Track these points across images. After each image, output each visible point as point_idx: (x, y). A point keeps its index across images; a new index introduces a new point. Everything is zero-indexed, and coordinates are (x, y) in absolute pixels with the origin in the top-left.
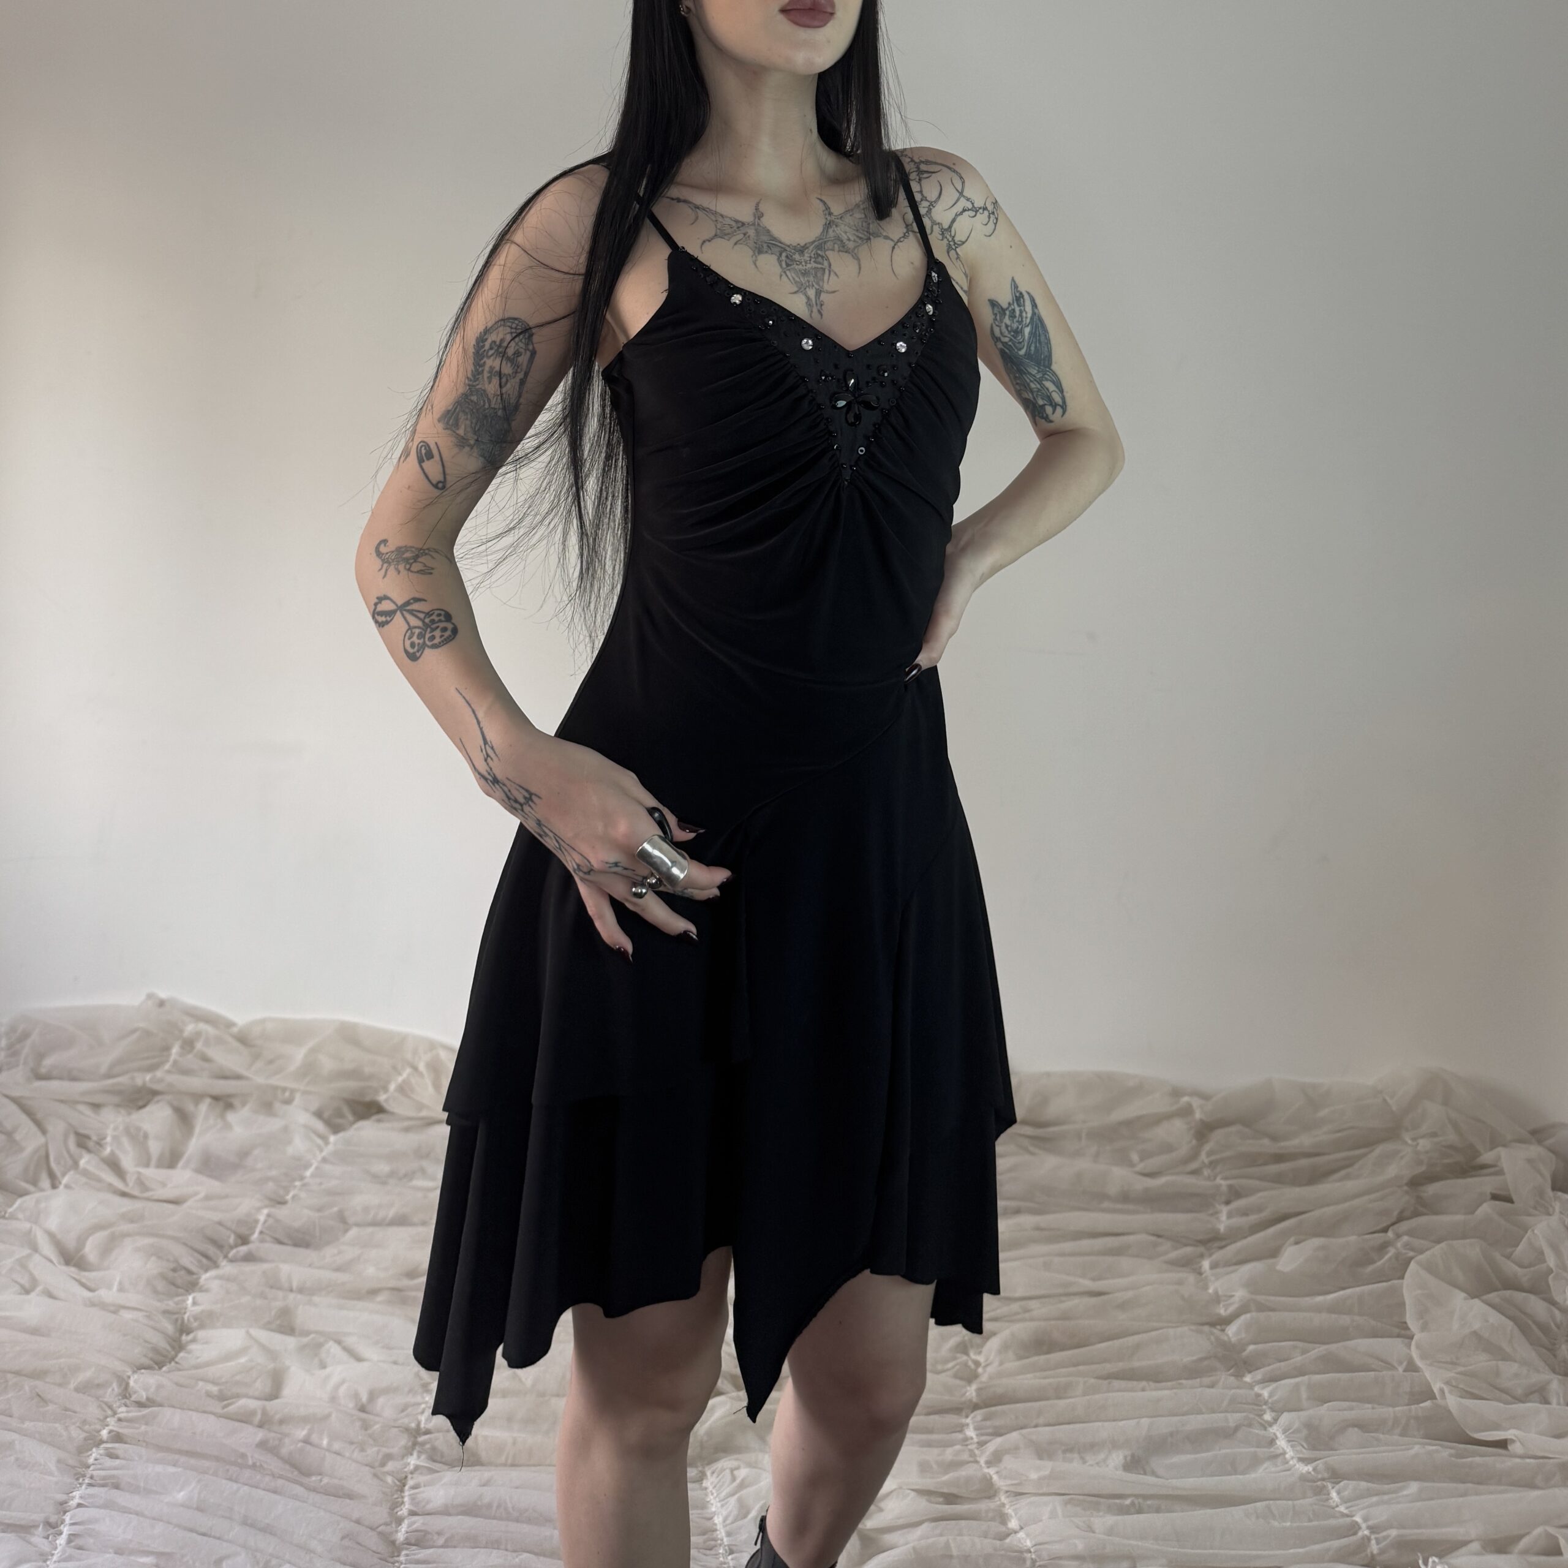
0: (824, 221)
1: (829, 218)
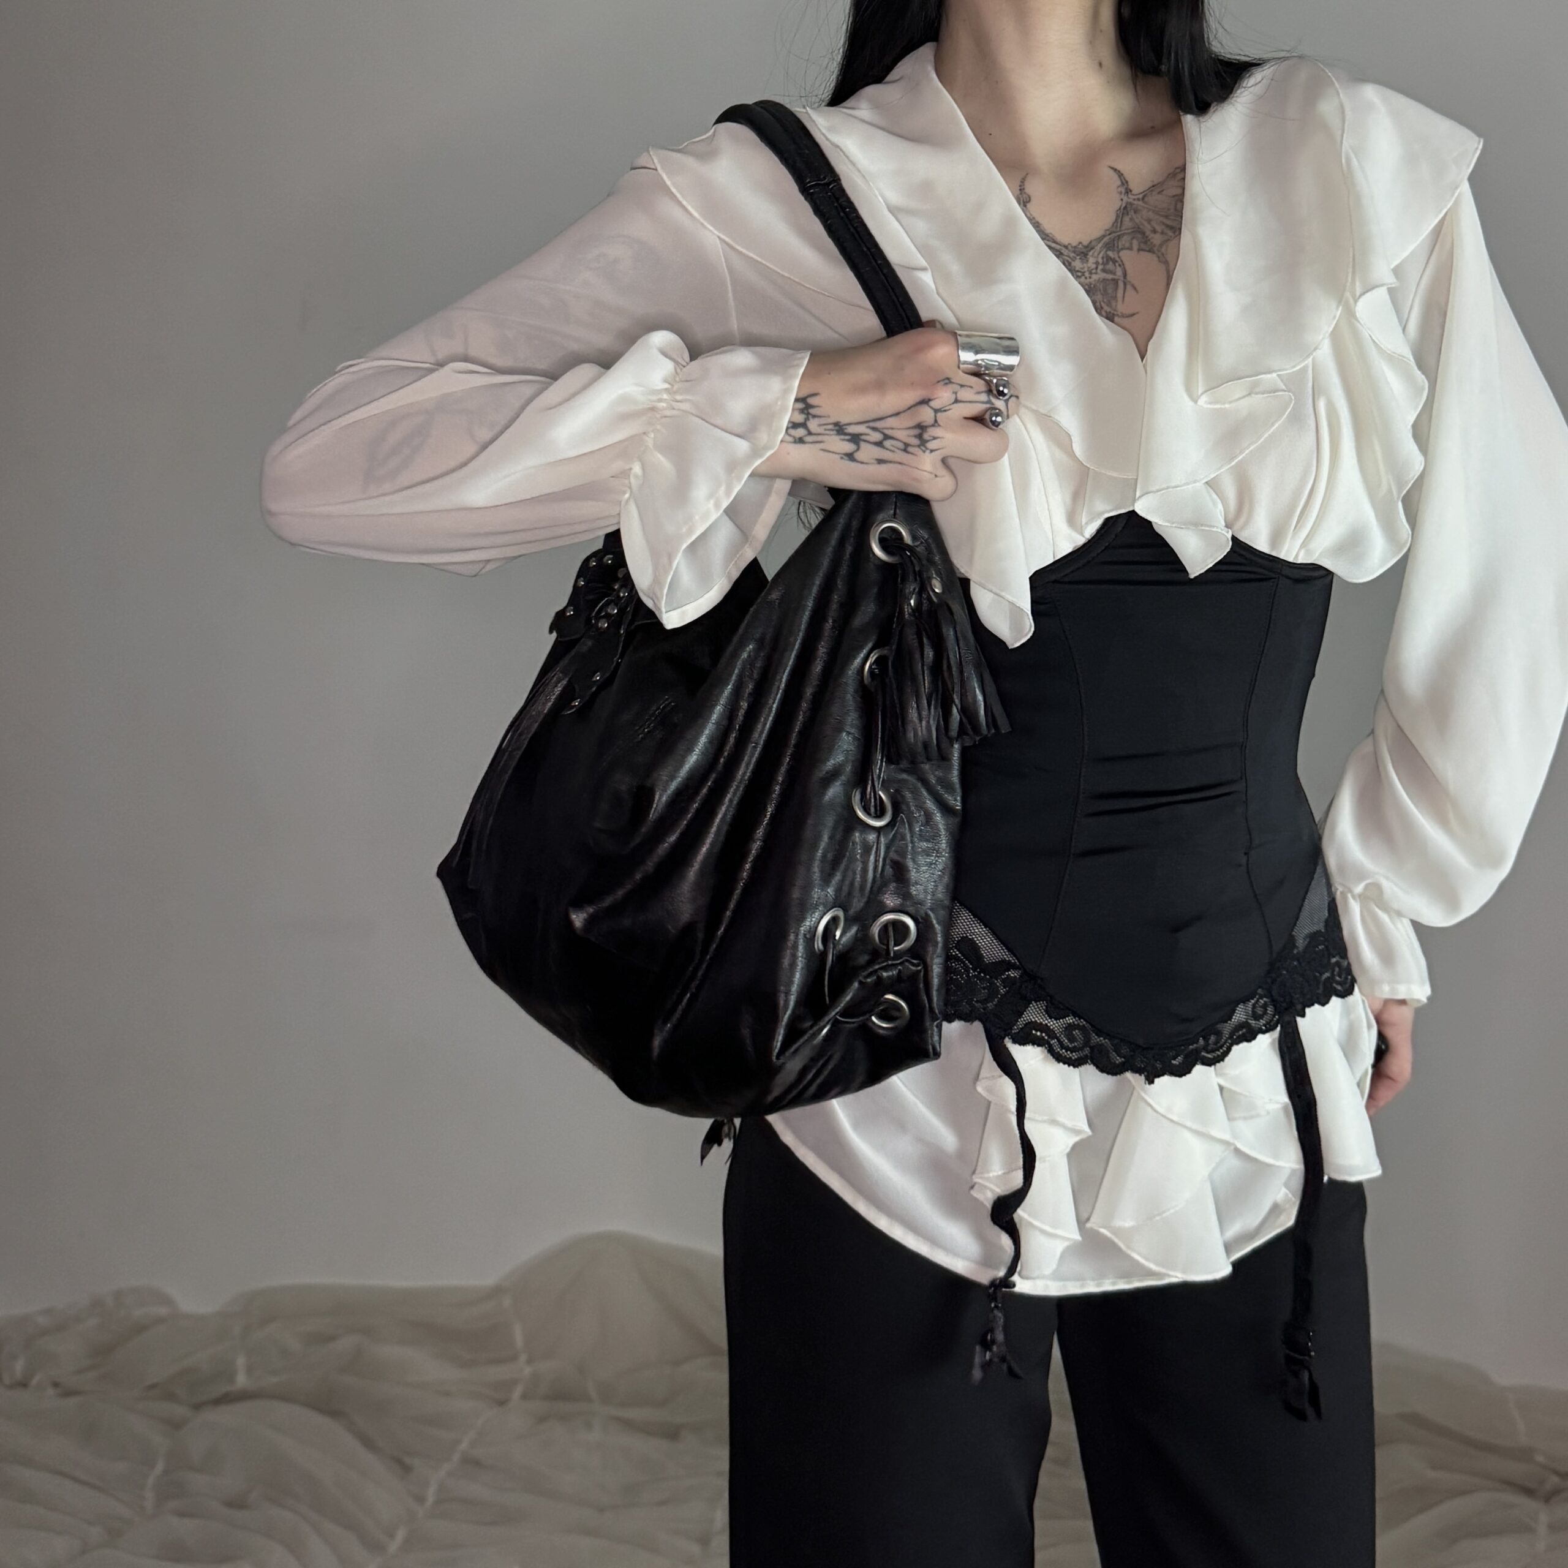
0: (1117, 204)
1: (1125, 198)
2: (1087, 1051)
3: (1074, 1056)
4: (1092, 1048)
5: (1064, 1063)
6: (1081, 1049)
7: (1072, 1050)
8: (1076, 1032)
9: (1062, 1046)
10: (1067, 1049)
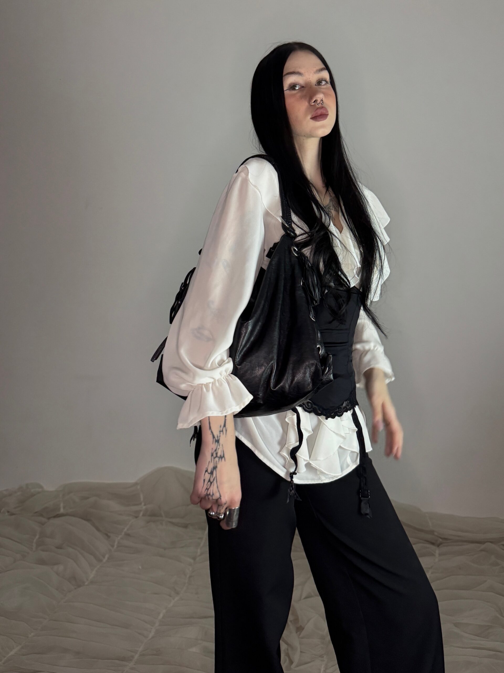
2: (312, 409)
3: (309, 410)
4: (313, 409)
5: (307, 412)
6: (311, 408)
7: (309, 409)
8: (310, 404)
9: (306, 407)
10: (307, 408)
